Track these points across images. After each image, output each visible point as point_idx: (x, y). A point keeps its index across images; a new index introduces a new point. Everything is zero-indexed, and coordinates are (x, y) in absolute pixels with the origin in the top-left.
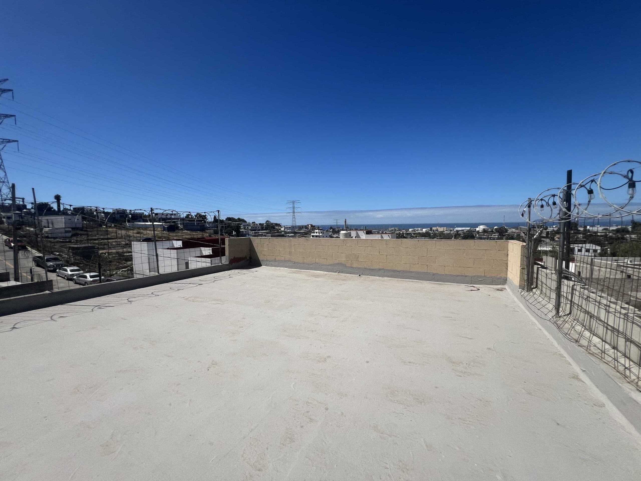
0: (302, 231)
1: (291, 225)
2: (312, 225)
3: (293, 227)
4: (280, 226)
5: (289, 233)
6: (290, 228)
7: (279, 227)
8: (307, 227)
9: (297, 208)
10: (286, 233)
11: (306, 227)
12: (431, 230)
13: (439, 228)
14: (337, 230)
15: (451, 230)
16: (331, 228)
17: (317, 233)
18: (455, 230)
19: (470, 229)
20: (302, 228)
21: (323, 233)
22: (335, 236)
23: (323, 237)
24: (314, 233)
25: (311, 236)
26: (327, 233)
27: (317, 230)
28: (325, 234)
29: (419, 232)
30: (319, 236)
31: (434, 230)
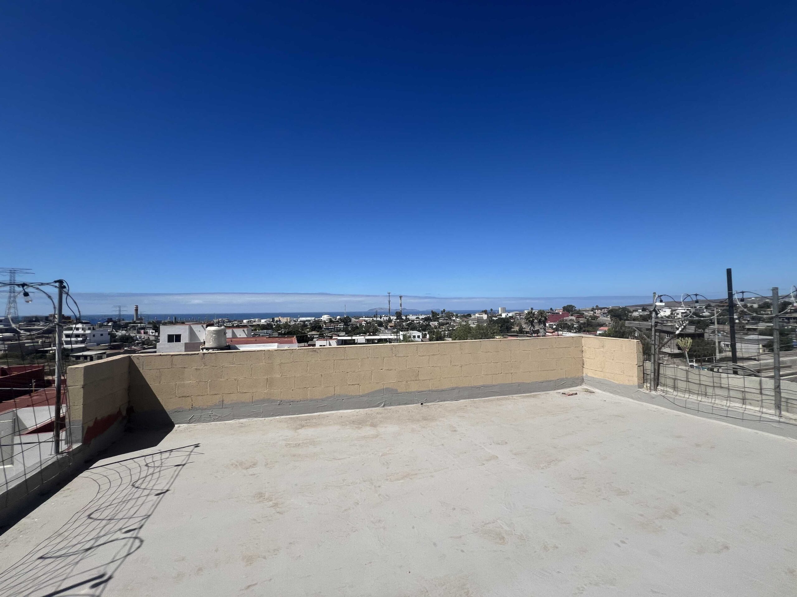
1: (4, 314)
3: (9, 320)
6: (1, 321)
8: (50, 319)
11: (47, 319)
12: (273, 321)
13: (281, 319)
14: (122, 323)
15: (295, 321)
16: (110, 320)
17: (80, 329)
18: (299, 321)
19: (314, 319)
20: (35, 321)
21: (92, 328)
22: (120, 333)
23: (94, 336)
24: (71, 329)
25: (64, 336)
26: (102, 329)
27: (76, 324)
28: (98, 331)
29: (258, 323)
30: (83, 335)
31: (277, 321)
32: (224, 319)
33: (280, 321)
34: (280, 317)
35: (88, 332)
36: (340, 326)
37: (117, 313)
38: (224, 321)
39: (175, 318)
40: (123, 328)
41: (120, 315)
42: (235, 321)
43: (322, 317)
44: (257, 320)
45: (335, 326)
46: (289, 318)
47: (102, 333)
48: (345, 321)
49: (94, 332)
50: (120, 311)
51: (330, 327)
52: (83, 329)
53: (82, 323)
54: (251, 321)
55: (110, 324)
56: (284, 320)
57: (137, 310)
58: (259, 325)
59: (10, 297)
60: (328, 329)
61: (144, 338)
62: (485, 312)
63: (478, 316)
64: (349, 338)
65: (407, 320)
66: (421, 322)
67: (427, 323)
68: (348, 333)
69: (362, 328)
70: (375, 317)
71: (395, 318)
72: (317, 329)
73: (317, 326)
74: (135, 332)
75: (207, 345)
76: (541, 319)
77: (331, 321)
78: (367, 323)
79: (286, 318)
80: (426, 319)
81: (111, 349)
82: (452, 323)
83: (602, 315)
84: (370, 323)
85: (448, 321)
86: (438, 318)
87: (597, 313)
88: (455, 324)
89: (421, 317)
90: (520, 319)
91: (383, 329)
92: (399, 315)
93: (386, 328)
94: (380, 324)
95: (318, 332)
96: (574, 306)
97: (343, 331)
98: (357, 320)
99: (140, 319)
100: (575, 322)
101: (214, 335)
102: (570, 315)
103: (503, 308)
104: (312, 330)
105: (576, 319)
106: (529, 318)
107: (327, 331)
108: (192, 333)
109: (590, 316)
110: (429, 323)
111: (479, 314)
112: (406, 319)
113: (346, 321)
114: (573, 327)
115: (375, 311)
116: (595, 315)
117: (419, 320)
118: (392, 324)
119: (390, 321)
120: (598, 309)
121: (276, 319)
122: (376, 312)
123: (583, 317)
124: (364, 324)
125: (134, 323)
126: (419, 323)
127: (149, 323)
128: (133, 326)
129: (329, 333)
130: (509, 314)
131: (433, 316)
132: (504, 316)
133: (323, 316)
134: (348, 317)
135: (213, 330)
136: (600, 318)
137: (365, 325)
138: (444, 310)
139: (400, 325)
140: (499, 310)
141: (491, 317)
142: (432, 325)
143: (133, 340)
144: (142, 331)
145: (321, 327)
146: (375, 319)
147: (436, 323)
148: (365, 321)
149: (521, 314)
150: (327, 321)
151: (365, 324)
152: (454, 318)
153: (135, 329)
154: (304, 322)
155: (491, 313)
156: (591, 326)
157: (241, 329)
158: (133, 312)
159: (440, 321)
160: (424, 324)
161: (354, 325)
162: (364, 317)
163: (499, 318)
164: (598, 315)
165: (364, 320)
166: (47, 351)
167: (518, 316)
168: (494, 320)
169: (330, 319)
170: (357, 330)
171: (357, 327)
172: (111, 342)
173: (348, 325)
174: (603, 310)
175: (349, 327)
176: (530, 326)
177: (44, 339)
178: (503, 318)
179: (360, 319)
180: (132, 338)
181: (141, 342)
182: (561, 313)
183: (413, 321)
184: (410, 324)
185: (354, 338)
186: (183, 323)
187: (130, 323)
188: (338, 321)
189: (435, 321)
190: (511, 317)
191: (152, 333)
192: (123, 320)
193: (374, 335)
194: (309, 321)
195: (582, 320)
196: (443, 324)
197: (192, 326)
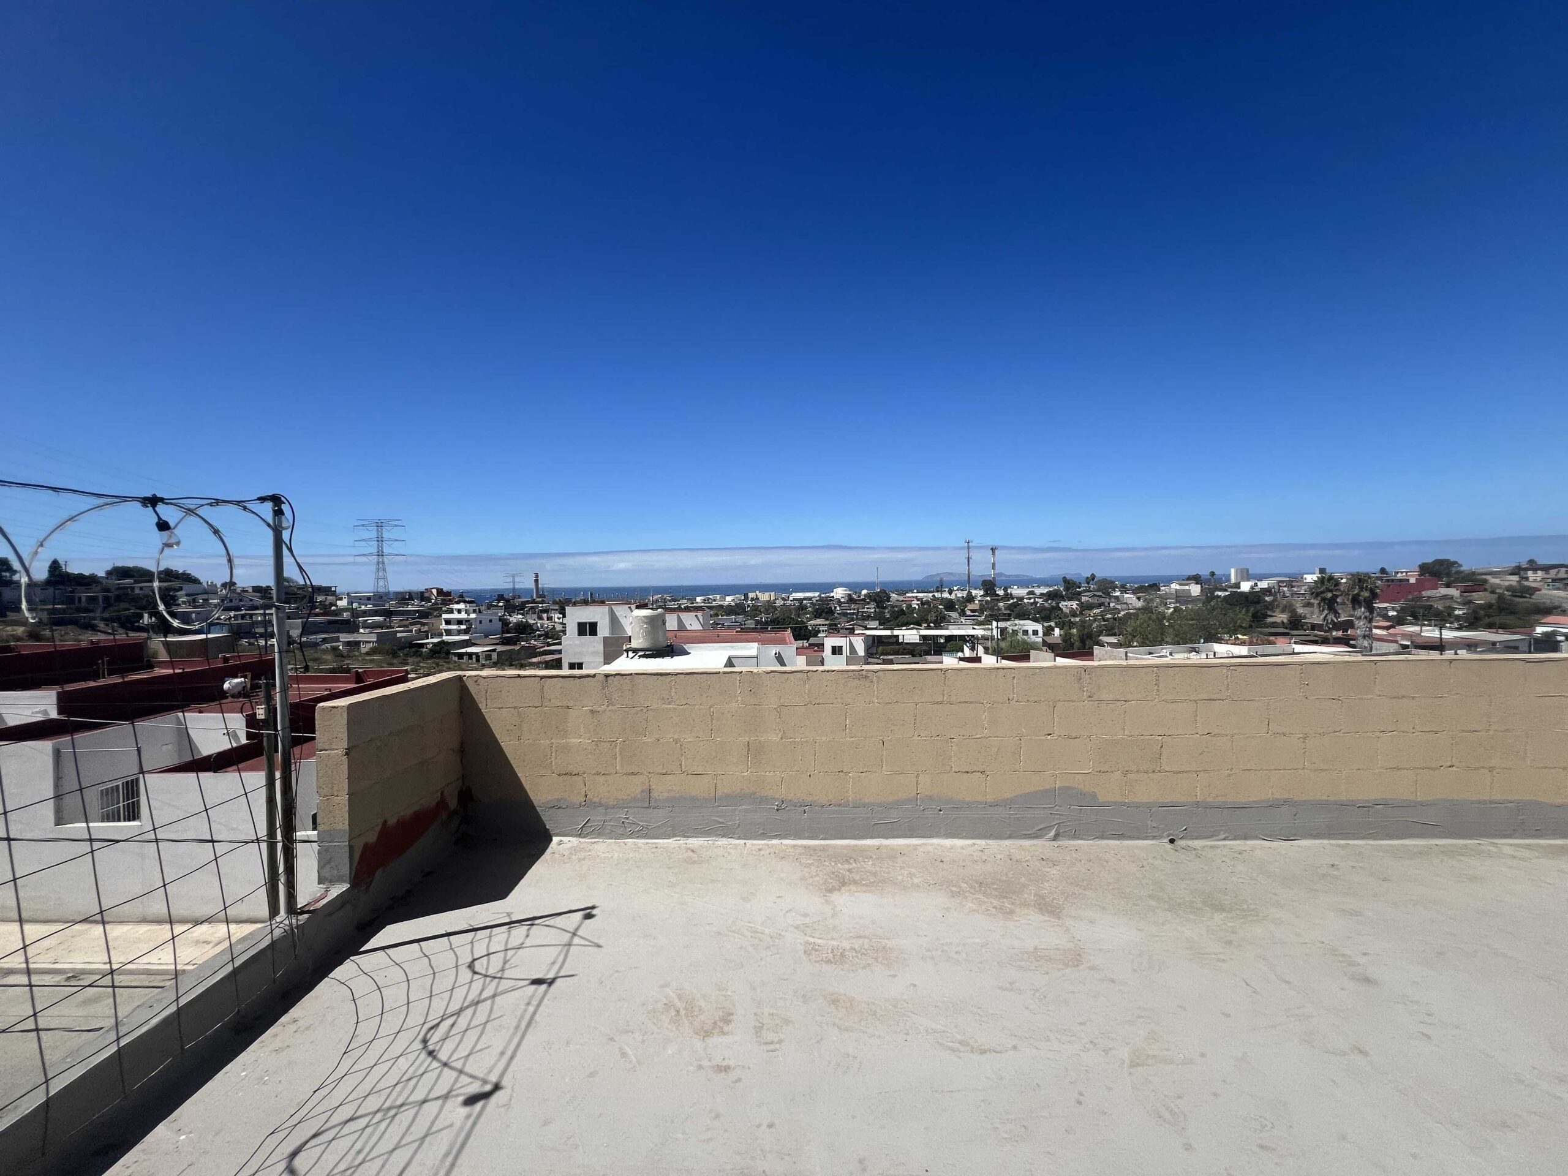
0: (410, 608)
1: (371, 589)
2: (440, 592)
3: (379, 598)
4: (334, 593)
5: (365, 613)
6: (369, 599)
7: (329, 598)
8: (426, 595)
9: (390, 540)
10: (356, 614)
11: (423, 596)
12: (746, 598)
13: (759, 595)
14: (518, 601)
15: (783, 599)
16: (501, 597)
17: (460, 611)
18: (791, 599)
19: (819, 596)
20: (409, 599)
21: (478, 611)
22: (515, 618)
23: (481, 622)
24: (451, 611)
25: (444, 622)
26: (490, 612)
27: (458, 603)
28: (486, 615)
29: (720, 603)
30: (467, 621)
31: (752, 599)
32: (665, 596)
33: (757, 599)
34: (757, 592)
35: (473, 616)
36: (868, 608)
37: (511, 586)
38: (665, 599)
39: (591, 594)
40: (518, 610)
41: (514, 589)
42: (683, 598)
43: (833, 592)
44: (718, 597)
45: (858, 609)
46: (773, 594)
47: (491, 618)
48: (877, 599)
49: (482, 617)
50: (514, 583)
51: (848, 611)
52: (467, 612)
53: (465, 602)
54: (709, 598)
55: (501, 604)
56: (764, 597)
57: (537, 581)
58: (721, 606)
59: (378, 563)
60: (845, 614)
61: (547, 627)
62: (1197, 579)
63: (1178, 587)
64: (888, 633)
65: (1008, 596)
66: (1040, 601)
67: (1054, 604)
68: (884, 623)
69: (913, 613)
70: (938, 591)
71: (982, 593)
72: (824, 615)
73: (824, 609)
74: (535, 616)
75: (634, 644)
76: (1358, 595)
77: (851, 600)
78: (923, 603)
79: (767, 594)
80: (1050, 596)
81: (503, 643)
82: (1112, 605)
83: (1548, 585)
84: (928, 603)
85: (1102, 600)
86: (1079, 594)
87: (1531, 579)
88: (1119, 607)
89: (1038, 591)
90: (1292, 595)
91: (954, 614)
92: (989, 586)
93: (963, 613)
94: (950, 605)
95: (827, 619)
96: (1455, 563)
97: (874, 619)
98: (901, 598)
99: (542, 595)
100: (1460, 604)
101: (645, 626)
102: (1443, 584)
103: (1242, 570)
104: (816, 617)
105: (1461, 595)
106: (1322, 592)
107: (844, 619)
108: (614, 621)
109: (1509, 588)
110: (1058, 604)
111: (1180, 585)
112: (1006, 594)
113: (880, 598)
114: (1450, 615)
115: (938, 579)
116: (1526, 583)
117: (1034, 598)
118: (976, 605)
119: (970, 599)
120: (1535, 570)
121: (751, 595)
122: (941, 580)
123: (1485, 590)
124: (915, 604)
125: (533, 601)
126: (1036, 603)
127: (555, 603)
128: (532, 607)
129: (848, 622)
130: (1259, 583)
131: (1067, 589)
132: (1245, 587)
133: (835, 590)
134: (883, 591)
135: (644, 617)
136: (1544, 592)
137: (917, 607)
138: (1093, 577)
139: (992, 609)
140: (1229, 575)
141: (1212, 592)
142: (1064, 609)
143: (533, 630)
144: (545, 616)
145: (831, 612)
146: (937, 595)
147: (1074, 604)
148: (918, 600)
149: (1294, 584)
150: (842, 600)
151: (917, 604)
152: (1118, 594)
153: (535, 613)
154: (801, 600)
155: (1210, 583)
156: (1512, 613)
157: (693, 614)
158: (531, 585)
159: (1084, 599)
160: (1046, 605)
161: (896, 606)
162: (915, 591)
163: (1233, 594)
164: (1533, 585)
165: (915, 599)
166: (422, 645)
167: (1285, 589)
168: (1219, 597)
169: (850, 595)
170: (902, 617)
171: (902, 612)
172: (503, 632)
173: (885, 608)
174: (1553, 572)
175: (886, 611)
176: (1326, 612)
177: (419, 626)
178: (1243, 593)
179: (908, 595)
180: (530, 626)
181: (543, 633)
182: (1412, 581)
183: (1021, 599)
184: (1015, 605)
185: (896, 633)
186: (603, 602)
187: (528, 602)
188: (864, 600)
189: (1071, 599)
190: (1267, 591)
191: (559, 618)
192: (519, 597)
193: (938, 626)
194: (810, 599)
195: (1480, 599)
196: (1090, 607)
197: (613, 607)
